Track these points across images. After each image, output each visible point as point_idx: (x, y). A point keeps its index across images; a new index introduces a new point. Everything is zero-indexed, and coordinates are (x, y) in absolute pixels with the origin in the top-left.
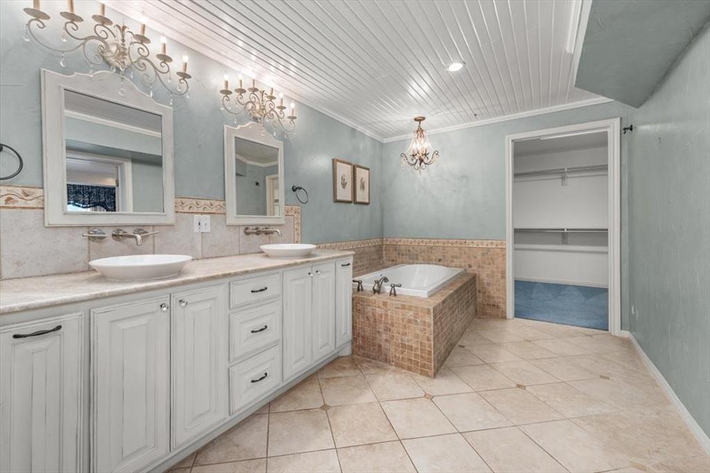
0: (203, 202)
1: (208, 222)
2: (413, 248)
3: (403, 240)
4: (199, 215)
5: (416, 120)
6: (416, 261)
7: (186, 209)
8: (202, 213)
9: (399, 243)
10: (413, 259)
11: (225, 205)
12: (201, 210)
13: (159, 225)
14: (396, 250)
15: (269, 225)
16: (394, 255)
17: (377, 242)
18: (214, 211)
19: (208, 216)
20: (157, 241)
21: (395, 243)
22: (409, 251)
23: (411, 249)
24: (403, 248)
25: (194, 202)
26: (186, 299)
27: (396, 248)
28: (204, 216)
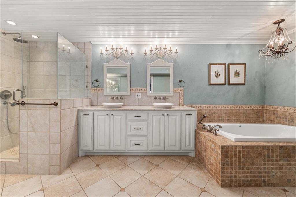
0: (139, 89)
1: (140, 95)
2: (290, 114)
3: (280, 107)
4: (138, 93)
5: (275, 23)
6: (291, 123)
7: (134, 91)
8: (138, 92)
9: (277, 110)
10: (289, 121)
11: (146, 89)
12: (138, 91)
13: (126, 96)
14: (274, 114)
15: (166, 96)
16: (272, 117)
17: (258, 107)
18: (143, 91)
19: (141, 93)
20: (125, 100)
21: (273, 109)
22: (285, 115)
23: (287, 114)
24: (280, 113)
25: (136, 89)
26: (114, 114)
27: (274, 112)
28: (139, 93)
